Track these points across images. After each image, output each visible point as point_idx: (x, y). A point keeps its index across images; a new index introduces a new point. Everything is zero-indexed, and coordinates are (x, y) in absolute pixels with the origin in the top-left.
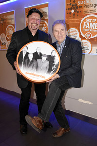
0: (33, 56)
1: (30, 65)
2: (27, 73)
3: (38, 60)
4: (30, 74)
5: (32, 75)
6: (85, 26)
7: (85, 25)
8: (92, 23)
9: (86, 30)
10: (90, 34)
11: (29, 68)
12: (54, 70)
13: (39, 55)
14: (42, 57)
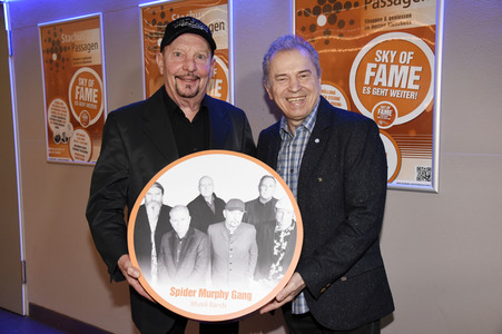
0: (188, 219)
1: (183, 256)
2: (175, 293)
3: (213, 229)
5: (197, 298)
6: (372, 79)
7: (369, 74)
8: (400, 65)
9: (376, 92)
10: (392, 108)
11: (181, 270)
12: (282, 255)
13: (213, 208)
14: (226, 213)
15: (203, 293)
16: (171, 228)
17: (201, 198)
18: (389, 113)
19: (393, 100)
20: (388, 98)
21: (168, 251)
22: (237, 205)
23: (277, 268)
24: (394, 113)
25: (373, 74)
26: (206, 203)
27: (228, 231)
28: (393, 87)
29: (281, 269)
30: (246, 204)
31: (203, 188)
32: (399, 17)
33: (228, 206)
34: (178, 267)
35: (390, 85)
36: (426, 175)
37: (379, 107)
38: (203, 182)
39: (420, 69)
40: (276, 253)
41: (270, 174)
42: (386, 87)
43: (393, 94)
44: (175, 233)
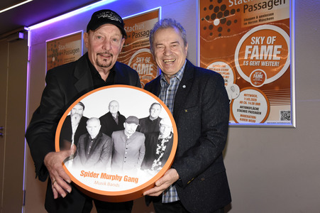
0: (99, 127)
1: (92, 151)
2: (84, 174)
3: (116, 135)
4: (93, 175)
5: (99, 179)
6: (249, 55)
7: (247, 52)
8: (267, 45)
9: (252, 64)
10: (263, 73)
11: (91, 159)
12: (162, 154)
13: (117, 121)
14: (125, 125)
15: (104, 176)
16: (86, 132)
17: (109, 114)
18: (261, 76)
19: (263, 68)
20: (260, 67)
21: (82, 146)
22: (134, 120)
23: (158, 163)
24: (264, 76)
25: (250, 52)
26: (112, 117)
27: (126, 137)
28: (263, 60)
29: (160, 163)
30: (140, 120)
31: (111, 108)
32: (266, 16)
33: (128, 120)
34: (88, 157)
35: (261, 58)
36: (287, 116)
37: (254, 73)
38: (112, 104)
39: (280, 47)
40: (158, 152)
41: (157, 102)
42: (259, 60)
43: (263, 64)
44: (89, 135)
